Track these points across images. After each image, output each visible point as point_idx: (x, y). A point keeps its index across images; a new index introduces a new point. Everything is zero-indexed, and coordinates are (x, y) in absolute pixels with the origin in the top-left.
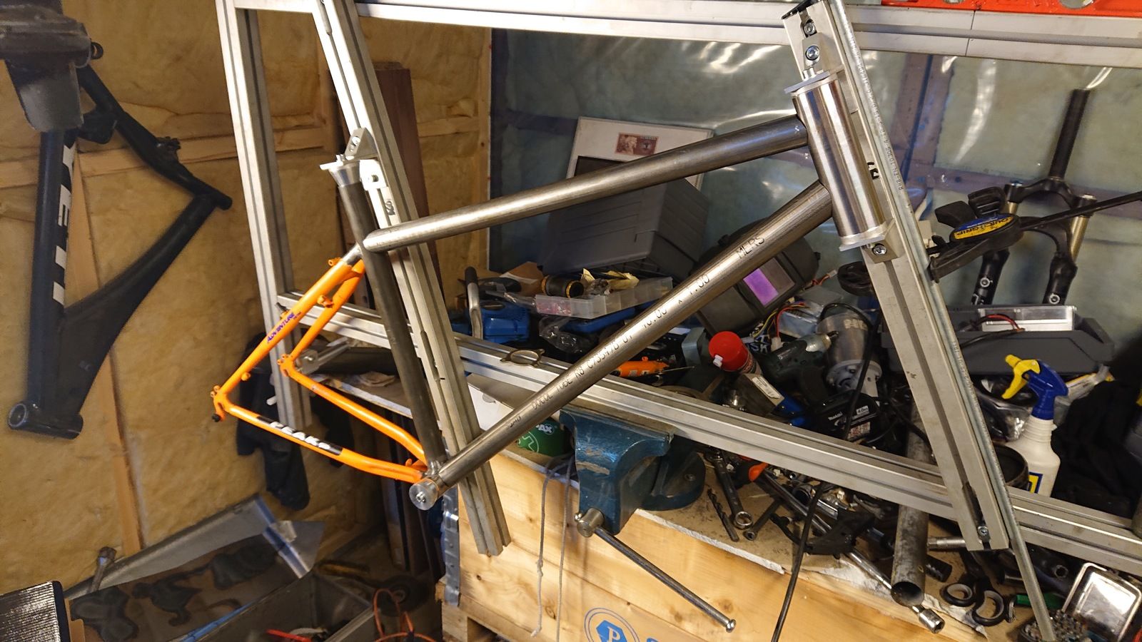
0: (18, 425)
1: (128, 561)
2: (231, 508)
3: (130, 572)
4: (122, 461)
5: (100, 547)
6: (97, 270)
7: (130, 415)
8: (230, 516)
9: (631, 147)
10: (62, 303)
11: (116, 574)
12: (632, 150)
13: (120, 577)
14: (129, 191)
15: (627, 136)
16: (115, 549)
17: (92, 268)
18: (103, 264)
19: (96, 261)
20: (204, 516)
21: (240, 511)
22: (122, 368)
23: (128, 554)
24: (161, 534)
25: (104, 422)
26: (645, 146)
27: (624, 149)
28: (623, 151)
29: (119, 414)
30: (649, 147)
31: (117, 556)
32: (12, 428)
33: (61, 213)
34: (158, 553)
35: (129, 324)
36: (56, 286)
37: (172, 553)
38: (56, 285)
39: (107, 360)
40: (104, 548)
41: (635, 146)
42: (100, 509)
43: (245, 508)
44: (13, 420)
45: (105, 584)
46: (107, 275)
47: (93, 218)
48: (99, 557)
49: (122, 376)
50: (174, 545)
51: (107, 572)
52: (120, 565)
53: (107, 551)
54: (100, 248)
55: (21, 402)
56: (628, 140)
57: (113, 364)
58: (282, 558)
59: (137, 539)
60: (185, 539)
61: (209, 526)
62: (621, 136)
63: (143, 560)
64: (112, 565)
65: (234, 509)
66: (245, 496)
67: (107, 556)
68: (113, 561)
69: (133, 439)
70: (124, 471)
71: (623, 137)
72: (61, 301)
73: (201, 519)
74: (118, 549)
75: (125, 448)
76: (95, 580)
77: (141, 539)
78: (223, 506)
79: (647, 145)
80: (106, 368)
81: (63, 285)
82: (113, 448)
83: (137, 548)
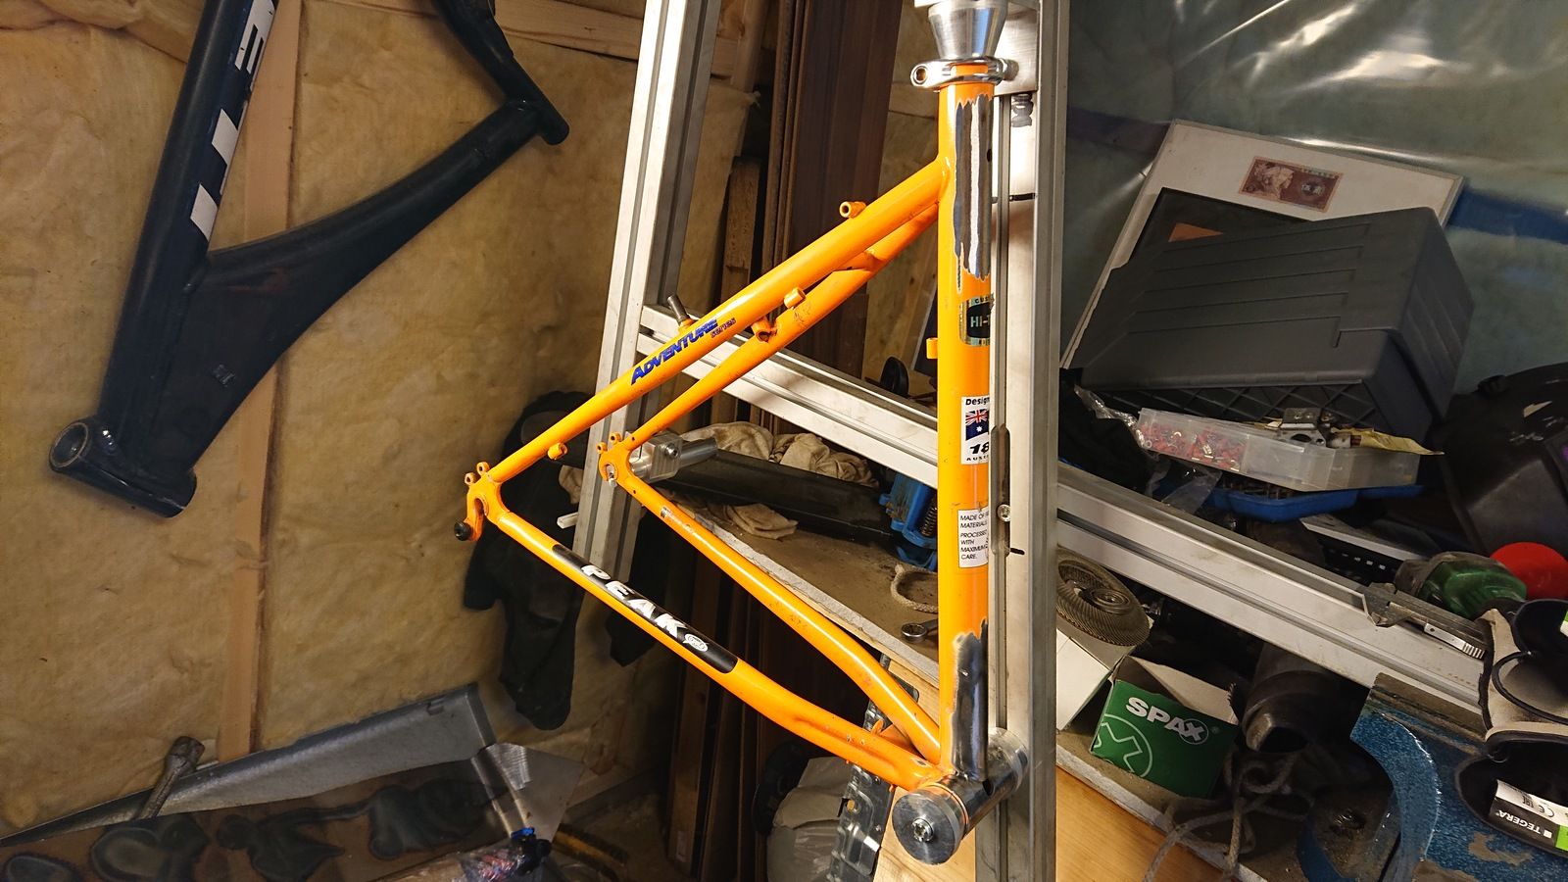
0: (65, 465)
1: (220, 771)
2: (426, 702)
3: (219, 792)
4: (253, 578)
5: (173, 736)
6: (291, 195)
7: (290, 497)
8: (420, 715)
9: (1276, 185)
10: (206, 232)
11: (194, 791)
12: (1278, 192)
13: (198, 799)
14: (386, 54)
15: (1271, 165)
16: (203, 743)
17: (282, 187)
18: (305, 185)
19: (292, 178)
20: (376, 709)
21: (441, 710)
22: (296, 400)
23: (226, 755)
24: (293, 730)
25: (237, 497)
26: (1308, 188)
27: (1262, 188)
28: (1260, 192)
29: (270, 487)
30: (1318, 190)
31: (204, 756)
32: (53, 467)
33: (244, 44)
34: (278, 763)
35: (327, 318)
36: (203, 195)
37: (304, 767)
38: (202, 193)
39: (271, 377)
40: (181, 738)
41: (1287, 185)
42: (192, 664)
43: (448, 707)
44: (59, 454)
45: (170, 808)
46: (308, 211)
47: (307, 87)
48: (170, 753)
49: (292, 416)
50: (310, 753)
51: (179, 785)
52: (206, 776)
53: (186, 746)
54: (306, 151)
55: (84, 421)
56: (1271, 172)
57: (280, 388)
58: (496, 815)
59: (246, 730)
60: (333, 745)
61: (378, 729)
62: (1258, 163)
63: (249, 773)
64: (189, 775)
65: (429, 705)
66: (452, 685)
67: (186, 755)
68: (194, 767)
69: (284, 543)
70: (253, 598)
71: (1263, 167)
72: (205, 230)
73: (369, 715)
74: (209, 744)
75: (265, 555)
76: (154, 798)
77: (255, 733)
78: (413, 697)
79: (1313, 186)
80: (263, 394)
81: (217, 198)
82: (242, 551)
83: (243, 747)
